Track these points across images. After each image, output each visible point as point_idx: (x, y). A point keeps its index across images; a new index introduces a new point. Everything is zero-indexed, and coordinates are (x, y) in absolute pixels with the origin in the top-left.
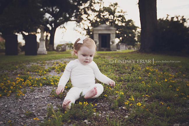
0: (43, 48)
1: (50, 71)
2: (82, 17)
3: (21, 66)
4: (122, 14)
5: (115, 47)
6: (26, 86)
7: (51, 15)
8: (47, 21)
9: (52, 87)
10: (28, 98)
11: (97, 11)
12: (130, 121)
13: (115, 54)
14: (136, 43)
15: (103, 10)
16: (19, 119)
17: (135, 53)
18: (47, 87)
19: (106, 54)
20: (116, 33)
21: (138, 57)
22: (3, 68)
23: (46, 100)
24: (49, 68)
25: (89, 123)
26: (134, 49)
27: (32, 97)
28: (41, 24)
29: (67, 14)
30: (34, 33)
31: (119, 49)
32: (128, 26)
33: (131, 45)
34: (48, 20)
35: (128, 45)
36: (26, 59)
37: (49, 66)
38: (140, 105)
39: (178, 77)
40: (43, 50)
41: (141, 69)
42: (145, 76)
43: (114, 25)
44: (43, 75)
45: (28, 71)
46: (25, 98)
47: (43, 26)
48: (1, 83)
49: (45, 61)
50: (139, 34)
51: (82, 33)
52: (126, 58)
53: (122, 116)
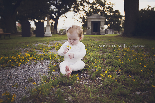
0: (48, 32)
1: (51, 50)
2: (79, 8)
3: (31, 45)
4: (110, 6)
5: (104, 32)
6: (32, 60)
7: (56, 7)
8: (52, 12)
9: (50, 61)
10: (32, 68)
11: (91, 4)
12: (103, 88)
13: (103, 37)
14: (121, 29)
15: (95, 2)
16: (23, 83)
17: (119, 37)
18: (47, 61)
19: (96, 37)
20: (105, 21)
21: (121, 40)
22: (18, 46)
23: (44, 70)
24: (50, 47)
25: (72, 88)
26: (119, 34)
27: (35, 68)
28: (47, 14)
29: (67, 5)
30: (43, 20)
31: (107, 33)
32: (115, 15)
33: (117, 30)
34: (53, 10)
35: (115, 30)
36: (36, 40)
38: (110, 77)
39: (149, 56)
40: (49, 33)
41: (121, 49)
42: (122, 55)
43: (104, 15)
44: (46, 52)
45: (35, 49)
46: (30, 68)
47: (50, 15)
48: (14, 57)
49: (49, 42)
50: (124, 22)
51: (79, 21)
52: (111, 41)
53: (97, 85)
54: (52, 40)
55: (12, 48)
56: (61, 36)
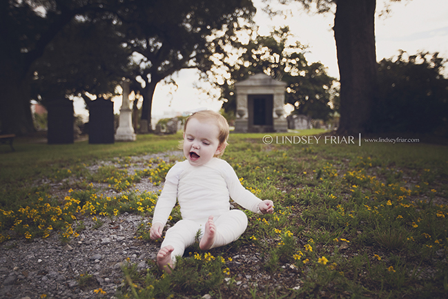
0: (126, 127)
1: (138, 181)
2: (211, 58)
3: (78, 170)
4: (298, 51)
5: (283, 124)
6: (85, 215)
7: (145, 56)
8: (136, 70)
9: (139, 217)
10: (87, 242)
11: (244, 47)
14: (331, 114)
15: (256, 43)
16: (63, 291)
18: (130, 218)
20: (286, 92)
22: (40, 173)
23: (124, 247)
24: (136, 174)
26: (327, 127)
27: (95, 240)
28: (123, 76)
29: (179, 52)
30: (111, 95)
31: (293, 128)
32: (313, 76)
33: (320, 118)
34: (138, 66)
35: (314, 118)
36: (91, 152)
37: (138, 169)
38: (325, 263)
39: (421, 193)
40: (128, 132)
41: (338, 175)
42: (345, 193)
43: (281, 76)
44: (124, 190)
45: (92, 180)
46: (80, 242)
47: (128, 80)
48: (31, 209)
49: (129, 157)
50: (338, 95)
51: (212, 94)
52: (308, 149)
53: (287, 287)
54: (138, 150)
55: (21, 180)
56: (161, 138)
